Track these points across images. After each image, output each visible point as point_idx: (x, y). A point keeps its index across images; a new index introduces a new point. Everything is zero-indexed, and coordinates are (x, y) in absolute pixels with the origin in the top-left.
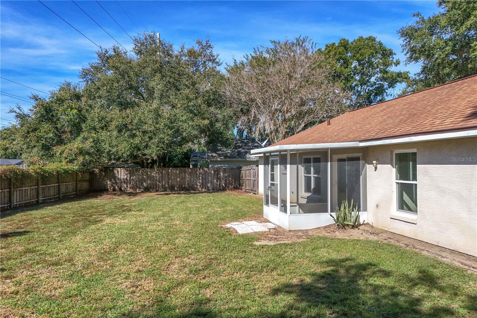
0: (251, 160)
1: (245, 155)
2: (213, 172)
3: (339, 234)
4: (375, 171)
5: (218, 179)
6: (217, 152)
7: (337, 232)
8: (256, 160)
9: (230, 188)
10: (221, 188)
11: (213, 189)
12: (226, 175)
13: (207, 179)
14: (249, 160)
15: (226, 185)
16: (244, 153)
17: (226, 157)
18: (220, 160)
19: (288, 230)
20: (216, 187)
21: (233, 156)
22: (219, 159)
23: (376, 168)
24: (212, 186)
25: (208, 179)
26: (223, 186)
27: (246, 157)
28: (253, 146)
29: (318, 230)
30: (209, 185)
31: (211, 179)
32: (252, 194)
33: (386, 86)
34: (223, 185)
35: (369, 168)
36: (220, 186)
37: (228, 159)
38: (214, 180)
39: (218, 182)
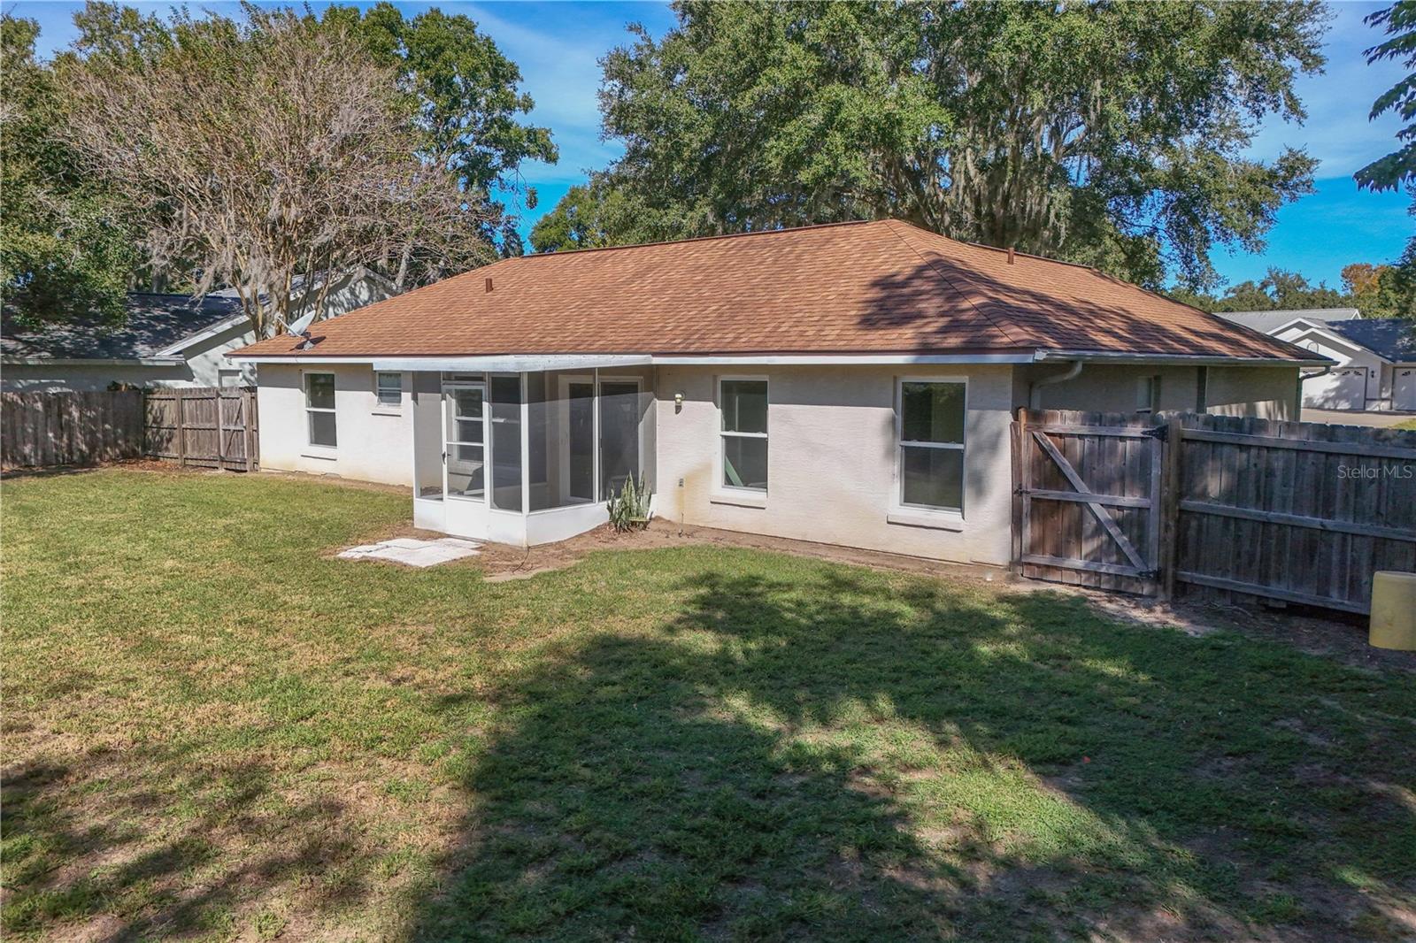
0: (157, 364)
1: (129, 347)
2: (39, 406)
3: (625, 542)
4: (677, 413)
5: (63, 428)
6: (17, 336)
7: (620, 539)
8: (174, 364)
9: (107, 457)
10: (75, 458)
11: (45, 462)
12: (93, 414)
13: (19, 431)
14: (151, 364)
15: (92, 448)
16: (124, 340)
17: (59, 352)
18: (36, 362)
19: (525, 546)
20: (57, 456)
21: (85, 351)
22: (31, 360)
23: (678, 409)
24: (40, 453)
25: (24, 430)
26: (81, 451)
27: (135, 353)
28: (149, 318)
29: (583, 541)
30: (27, 449)
31: (35, 429)
32: (221, 471)
33: (497, 161)
34: (84, 447)
35: (663, 408)
36: (71, 453)
37: (68, 361)
38: (46, 432)
39: (61, 439)
